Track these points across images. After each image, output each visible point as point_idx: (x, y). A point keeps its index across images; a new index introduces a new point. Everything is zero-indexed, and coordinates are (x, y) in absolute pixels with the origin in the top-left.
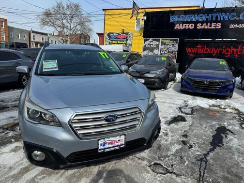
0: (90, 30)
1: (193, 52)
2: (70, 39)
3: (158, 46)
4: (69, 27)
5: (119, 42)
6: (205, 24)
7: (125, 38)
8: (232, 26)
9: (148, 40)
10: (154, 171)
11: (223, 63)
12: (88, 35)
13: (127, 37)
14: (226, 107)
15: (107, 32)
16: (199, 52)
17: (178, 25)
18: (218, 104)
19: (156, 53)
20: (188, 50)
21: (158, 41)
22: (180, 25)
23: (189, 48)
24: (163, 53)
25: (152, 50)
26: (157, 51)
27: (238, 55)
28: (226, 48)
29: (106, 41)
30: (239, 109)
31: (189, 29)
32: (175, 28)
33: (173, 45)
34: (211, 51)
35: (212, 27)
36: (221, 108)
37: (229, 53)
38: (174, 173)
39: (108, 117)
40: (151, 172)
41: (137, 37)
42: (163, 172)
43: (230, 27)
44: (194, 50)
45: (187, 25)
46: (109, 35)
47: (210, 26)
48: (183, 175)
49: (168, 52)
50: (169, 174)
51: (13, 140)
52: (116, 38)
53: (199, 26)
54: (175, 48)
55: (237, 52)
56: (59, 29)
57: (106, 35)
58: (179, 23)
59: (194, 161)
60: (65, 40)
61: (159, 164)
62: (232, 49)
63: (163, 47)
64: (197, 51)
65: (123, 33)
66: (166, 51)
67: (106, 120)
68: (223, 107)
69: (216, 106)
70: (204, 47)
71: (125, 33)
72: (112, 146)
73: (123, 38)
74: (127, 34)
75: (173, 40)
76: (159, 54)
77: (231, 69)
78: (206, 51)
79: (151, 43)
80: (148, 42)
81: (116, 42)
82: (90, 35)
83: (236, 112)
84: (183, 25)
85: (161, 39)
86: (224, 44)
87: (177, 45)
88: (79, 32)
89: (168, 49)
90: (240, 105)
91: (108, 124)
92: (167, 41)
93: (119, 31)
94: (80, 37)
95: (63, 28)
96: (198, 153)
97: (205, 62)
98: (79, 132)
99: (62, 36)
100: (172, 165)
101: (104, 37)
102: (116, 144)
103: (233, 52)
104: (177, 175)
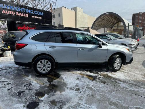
1: (22, 29)
6: (20, 13)
8: (32, 17)
22: (5, 11)
23: (19, 27)
31: (12, 14)
33: (3, 24)
45: (10, 12)
47: (23, 15)
53: (18, 14)
54: (6, 26)
58: (5, 9)
75: (3, 21)
78: (28, 29)
84: (7, 12)
86: (34, 25)
87: (6, 24)
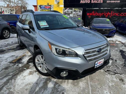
0: (27, 3)
1: (90, 15)
2: (15, 9)
3: (72, 12)
4: (14, 2)
5: (46, 10)
6: (95, 1)
7: (49, 8)
9: (66, 9)
10: (109, 74)
11: (108, 20)
12: (25, 7)
13: (51, 7)
14: (115, 41)
15: (39, 5)
16: (93, 15)
17: (82, 1)
18: (112, 40)
19: (71, 16)
20: (88, 14)
21: (72, 9)
22: (83, 1)
23: (88, 13)
24: (75, 16)
25: (69, 14)
26: (72, 15)
27: (111, 16)
28: (106, 13)
29: (39, 10)
30: (122, 41)
31: (87, 3)
32: (81, 3)
33: (80, 11)
34: (99, 14)
35: (99, 2)
36: (113, 42)
37: (107, 15)
38: (118, 73)
39: (98, 50)
40: (108, 74)
41: (56, 7)
42: (114, 74)
43: (107, 2)
44: (91, 14)
45: (86, 1)
46: (40, 6)
48: (123, 74)
49: (77, 16)
50: (116, 74)
51: (25, 68)
52: (44, 8)
53: (92, 2)
54: (81, 13)
55: (111, 15)
56: (7, 3)
57: (38, 7)
59: (122, 67)
60: (12, 10)
61: (109, 70)
62: (108, 13)
63: (74, 13)
64: (92, 15)
65: (48, 5)
66: (76, 15)
67: (98, 52)
68: (114, 41)
69: (111, 41)
70: (96, 13)
71: (49, 5)
72: (99, 64)
73: (48, 8)
74: (50, 6)
75: (80, 9)
76: (73, 17)
77: (112, 23)
78: (97, 15)
79: (68, 11)
80: (66, 10)
81: (45, 10)
82: (27, 7)
83: (121, 43)
84: (84, 1)
85: (73, 8)
86: (105, 11)
87: (82, 12)
88: (20, 5)
89: (77, 14)
90: (121, 40)
91: (98, 53)
92: (76, 10)
93: (46, 4)
94: (21, 8)
95: (10, 3)
96: (121, 63)
97: (100, 20)
98: (87, 59)
99: (10, 7)
100: (115, 70)
101: (37, 7)
102: (101, 63)
103: (109, 15)
104: (121, 74)
